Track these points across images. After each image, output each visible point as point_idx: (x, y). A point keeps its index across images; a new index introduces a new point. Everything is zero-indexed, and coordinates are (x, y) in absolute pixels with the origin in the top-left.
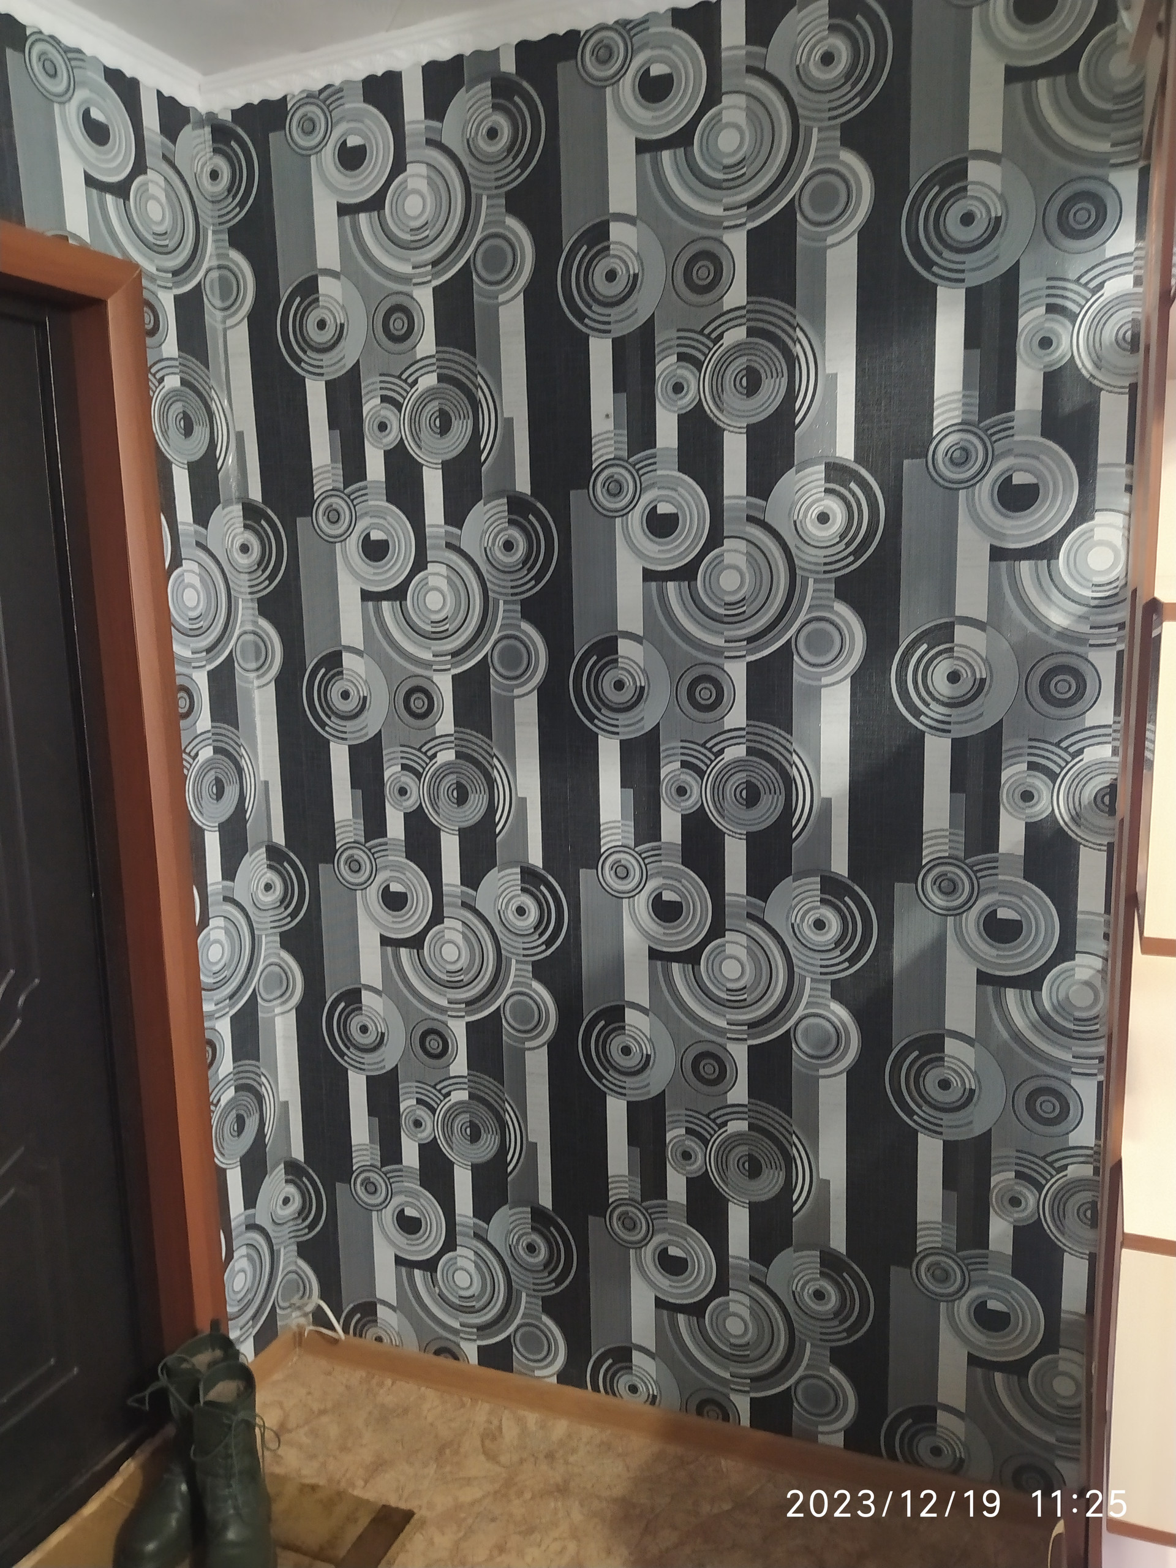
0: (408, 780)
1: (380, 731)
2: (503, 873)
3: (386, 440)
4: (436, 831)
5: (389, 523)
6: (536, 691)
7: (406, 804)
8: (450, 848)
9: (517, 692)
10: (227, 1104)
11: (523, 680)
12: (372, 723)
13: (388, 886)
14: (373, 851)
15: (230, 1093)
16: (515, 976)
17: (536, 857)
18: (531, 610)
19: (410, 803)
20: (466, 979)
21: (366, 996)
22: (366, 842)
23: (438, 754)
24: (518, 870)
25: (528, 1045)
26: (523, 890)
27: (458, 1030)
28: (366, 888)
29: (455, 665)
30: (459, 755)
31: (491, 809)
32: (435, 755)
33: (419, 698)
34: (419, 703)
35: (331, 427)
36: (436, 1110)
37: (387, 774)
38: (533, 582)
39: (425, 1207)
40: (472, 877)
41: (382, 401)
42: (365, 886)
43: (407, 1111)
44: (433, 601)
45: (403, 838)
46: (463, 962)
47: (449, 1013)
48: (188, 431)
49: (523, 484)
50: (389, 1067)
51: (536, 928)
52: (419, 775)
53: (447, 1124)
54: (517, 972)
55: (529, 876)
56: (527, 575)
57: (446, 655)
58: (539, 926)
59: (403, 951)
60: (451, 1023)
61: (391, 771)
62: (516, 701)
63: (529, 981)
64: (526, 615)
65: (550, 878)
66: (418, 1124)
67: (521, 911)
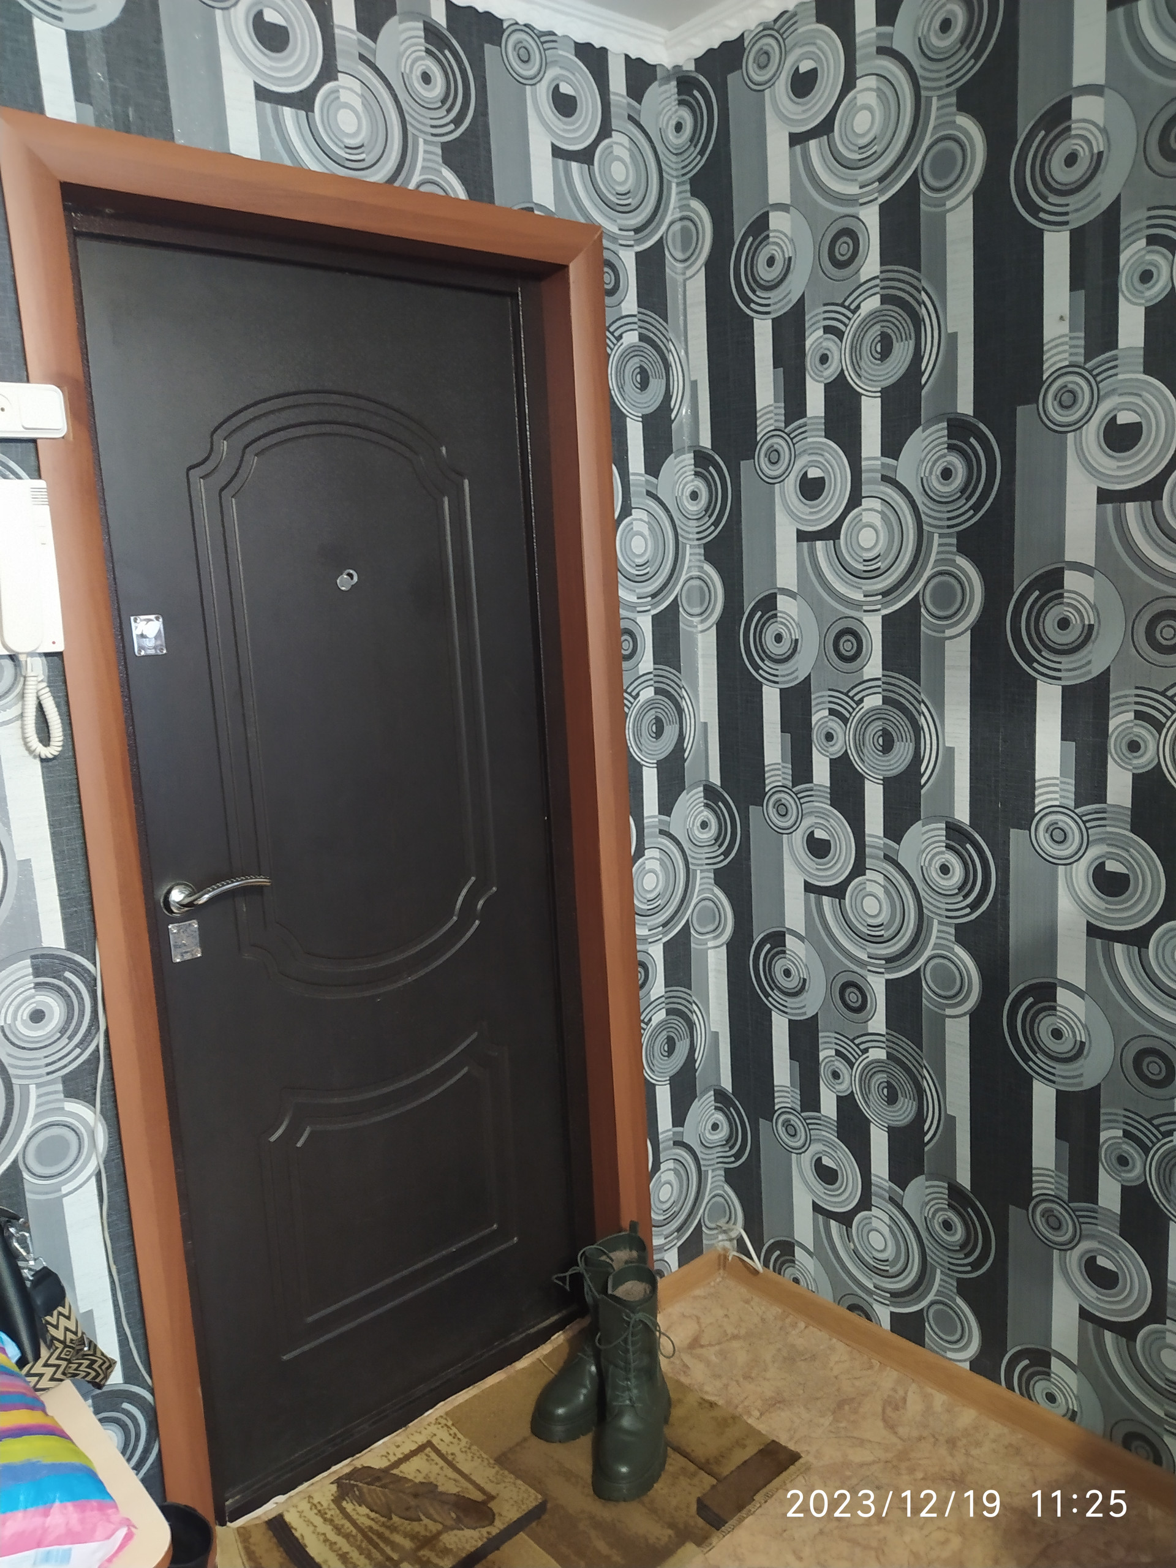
0: (835, 725)
1: (810, 675)
2: (927, 828)
3: (827, 373)
4: (860, 779)
5: (826, 460)
6: (969, 632)
7: (831, 750)
8: (874, 797)
9: (949, 633)
10: (658, 1025)
11: (955, 619)
12: (801, 667)
13: (812, 832)
14: (799, 796)
15: (661, 1015)
16: (937, 938)
17: (962, 814)
18: (968, 543)
19: (836, 749)
20: (887, 934)
21: (789, 940)
22: (794, 786)
23: (865, 699)
24: (943, 826)
25: (948, 1012)
26: (948, 847)
27: (877, 986)
28: (791, 833)
29: (885, 605)
30: (885, 700)
31: (917, 759)
32: (861, 700)
33: (849, 640)
34: (848, 646)
35: (776, 366)
36: (854, 1064)
37: (814, 719)
38: (972, 512)
39: (841, 1158)
40: (895, 830)
41: (825, 333)
42: (791, 830)
43: (827, 1060)
44: (867, 538)
45: (829, 785)
46: (883, 918)
47: (869, 968)
48: (644, 385)
49: (965, 405)
50: (809, 1015)
51: (960, 889)
52: (845, 721)
53: (865, 1080)
54: (939, 934)
55: (954, 831)
56: (965, 504)
57: (877, 595)
58: (964, 888)
59: (826, 900)
60: (871, 978)
61: (819, 716)
62: (947, 642)
63: (951, 944)
64: (962, 550)
65: (977, 836)
66: (836, 1075)
67: (945, 869)
